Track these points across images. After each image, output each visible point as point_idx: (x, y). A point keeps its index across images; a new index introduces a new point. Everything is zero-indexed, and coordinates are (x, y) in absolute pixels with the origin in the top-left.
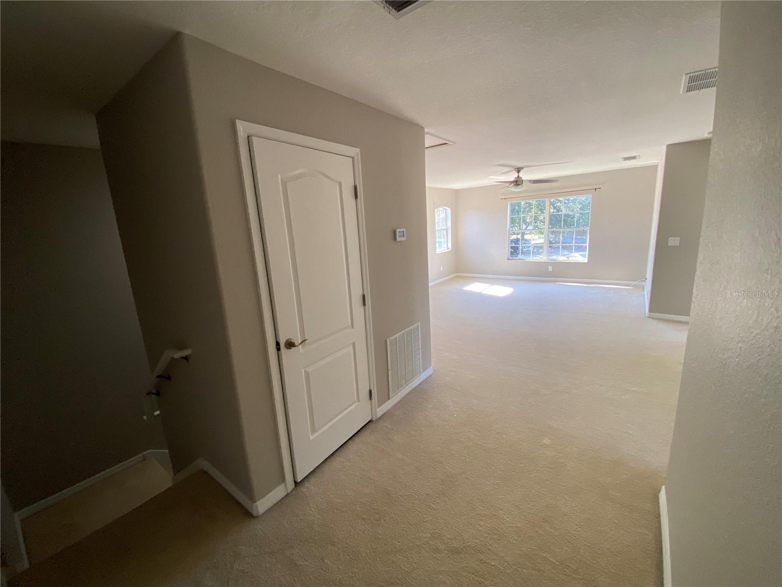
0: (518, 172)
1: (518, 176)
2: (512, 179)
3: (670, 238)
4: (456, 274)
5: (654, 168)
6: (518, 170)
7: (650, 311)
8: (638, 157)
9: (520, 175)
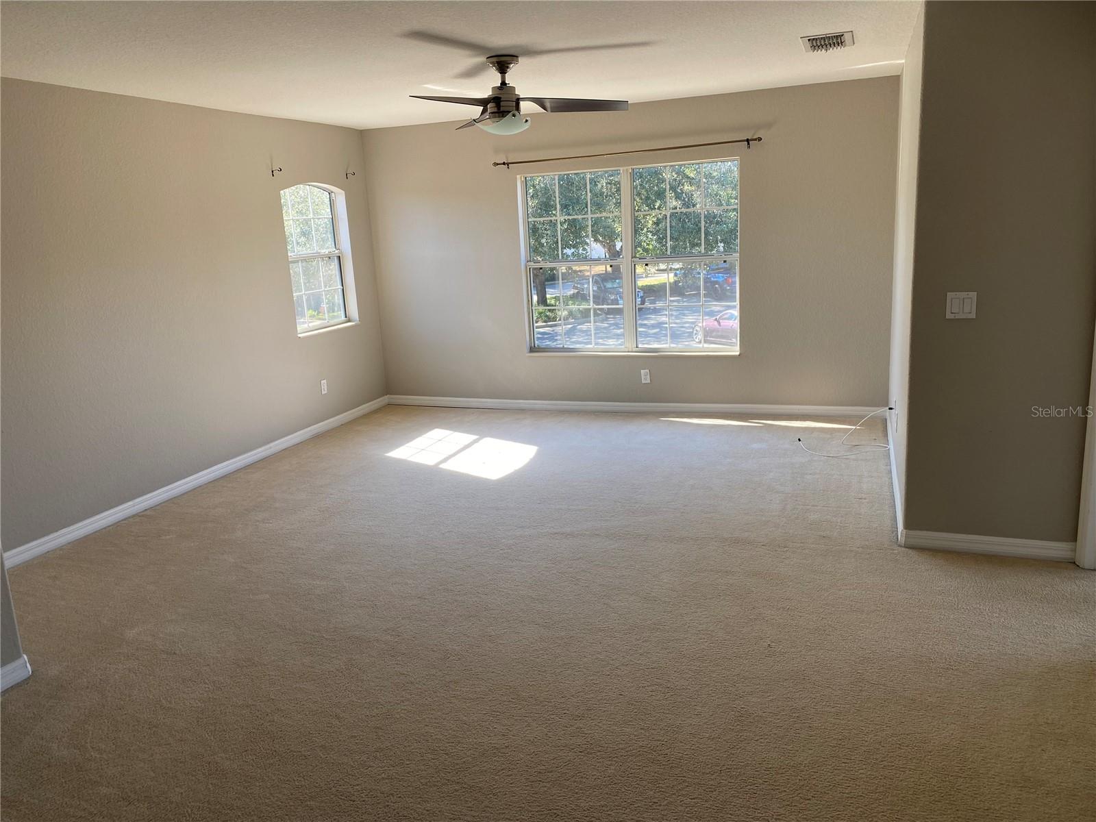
0: (502, 68)
1: (503, 83)
2: (486, 93)
3: (950, 295)
4: (385, 399)
5: (892, 83)
6: (502, 62)
7: (908, 525)
8: (847, 37)
9: (510, 79)
